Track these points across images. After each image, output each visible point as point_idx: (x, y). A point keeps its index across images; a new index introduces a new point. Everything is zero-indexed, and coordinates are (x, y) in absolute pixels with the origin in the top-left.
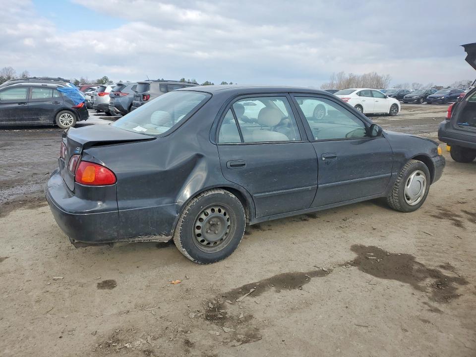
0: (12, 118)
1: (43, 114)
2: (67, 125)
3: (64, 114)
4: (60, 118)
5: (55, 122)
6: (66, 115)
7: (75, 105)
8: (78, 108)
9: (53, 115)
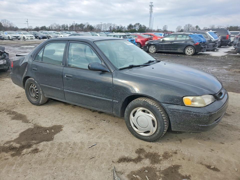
0: (167, 49)
1: (179, 47)
2: (189, 53)
3: (189, 48)
4: (187, 50)
5: (184, 51)
6: (190, 49)
7: (195, 43)
8: (196, 45)
9: (184, 48)
